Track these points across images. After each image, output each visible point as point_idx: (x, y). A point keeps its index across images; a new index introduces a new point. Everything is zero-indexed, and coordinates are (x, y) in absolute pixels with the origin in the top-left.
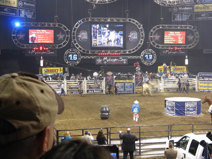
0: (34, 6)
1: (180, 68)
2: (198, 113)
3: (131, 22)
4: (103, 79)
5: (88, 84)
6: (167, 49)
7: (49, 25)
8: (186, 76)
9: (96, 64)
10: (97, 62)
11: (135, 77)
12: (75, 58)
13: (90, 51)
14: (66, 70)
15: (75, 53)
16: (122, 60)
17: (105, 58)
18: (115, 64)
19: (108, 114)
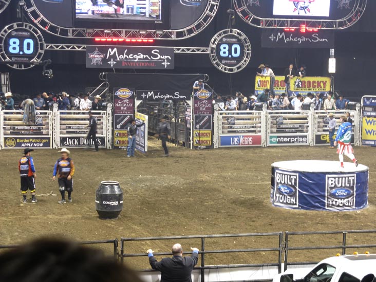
1: (314, 82)
2: (360, 203)
4: (105, 108)
5: (63, 122)
6: (282, 31)
8: (329, 103)
9: (87, 66)
10: (91, 60)
11: (194, 106)
12: (28, 48)
13: (71, 31)
14: (3, 82)
15: (29, 34)
16: (157, 56)
17: (111, 52)
18: (138, 66)
19: (117, 202)
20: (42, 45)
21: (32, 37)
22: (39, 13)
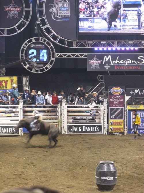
9: (87, 71)
10: (91, 65)
13: (75, 43)
14: (24, 83)
15: (43, 46)
16: (142, 61)
17: (106, 58)
18: (126, 69)
19: (113, 178)
20: (53, 54)
21: (46, 48)
22: (51, 29)
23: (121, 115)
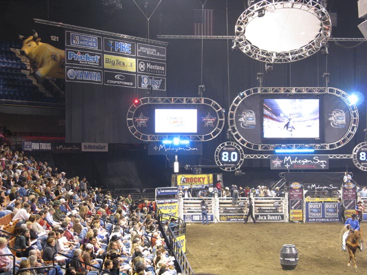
0: (163, 69)
3: (333, 94)
4: (283, 195)
5: (257, 205)
7: (190, 101)
9: (271, 169)
10: (274, 164)
11: (343, 193)
12: (234, 158)
13: (260, 146)
14: (218, 180)
15: (234, 149)
16: (317, 161)
17: (286, 159)
18: (304, 168)
19: (295, 259)
20: (242, 155)
21: (236, 150)
22: (240, 135)
23: (300, 206)
